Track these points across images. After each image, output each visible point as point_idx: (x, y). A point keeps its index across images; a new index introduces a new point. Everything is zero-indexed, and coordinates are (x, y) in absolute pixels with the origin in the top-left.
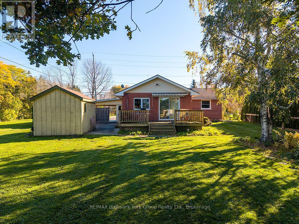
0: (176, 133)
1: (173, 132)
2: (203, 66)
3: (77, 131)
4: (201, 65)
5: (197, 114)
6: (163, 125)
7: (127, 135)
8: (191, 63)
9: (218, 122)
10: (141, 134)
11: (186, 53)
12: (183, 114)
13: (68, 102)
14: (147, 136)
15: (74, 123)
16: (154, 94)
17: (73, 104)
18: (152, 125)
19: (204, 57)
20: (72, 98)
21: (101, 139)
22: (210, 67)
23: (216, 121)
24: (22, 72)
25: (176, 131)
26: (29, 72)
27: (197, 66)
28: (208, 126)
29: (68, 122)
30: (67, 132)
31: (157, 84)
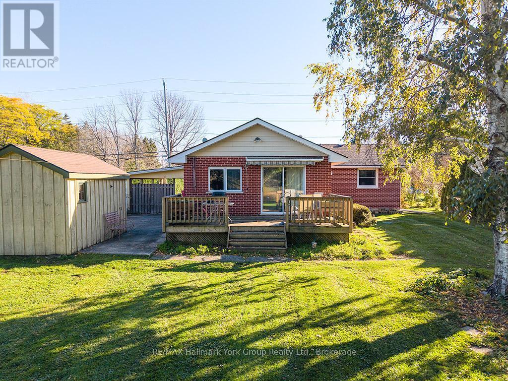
0: (288, 251)
1: (280, 246)
2: (350, 96)
3: (58, 247)
4: (347, 95)
5: (337, 206)
6: (261, 229)
7: (174, 254)
8: (324, 90)
9: (393, 214)
10: (206, 253)
11: (312, 68)
12: (306, 206)
13: (37, 182)
14: (219, 258)
15: (52, 227)
16: (250, 160)
17: (49, 185)
18: (237, 229)
19: (351, 76)
20: (47, 172)
21: (105, 268)
22: (367, 98)
23: (388, 212)
24: (54, 116)
25: (286, 246)
26: (66, 116)
27: (337, 96)
28: (367, 226)
29: (38, 226)
30: (37, 247)
31: (257, 139)
